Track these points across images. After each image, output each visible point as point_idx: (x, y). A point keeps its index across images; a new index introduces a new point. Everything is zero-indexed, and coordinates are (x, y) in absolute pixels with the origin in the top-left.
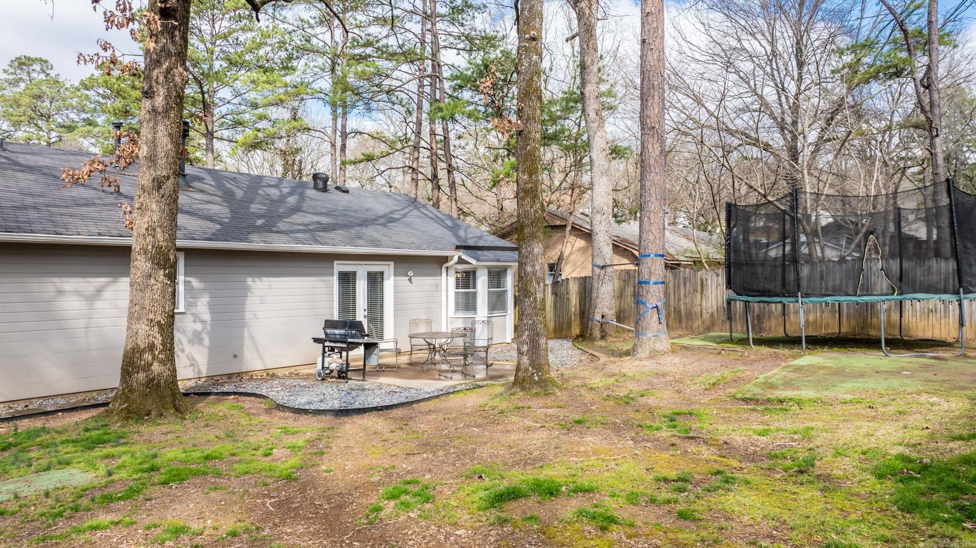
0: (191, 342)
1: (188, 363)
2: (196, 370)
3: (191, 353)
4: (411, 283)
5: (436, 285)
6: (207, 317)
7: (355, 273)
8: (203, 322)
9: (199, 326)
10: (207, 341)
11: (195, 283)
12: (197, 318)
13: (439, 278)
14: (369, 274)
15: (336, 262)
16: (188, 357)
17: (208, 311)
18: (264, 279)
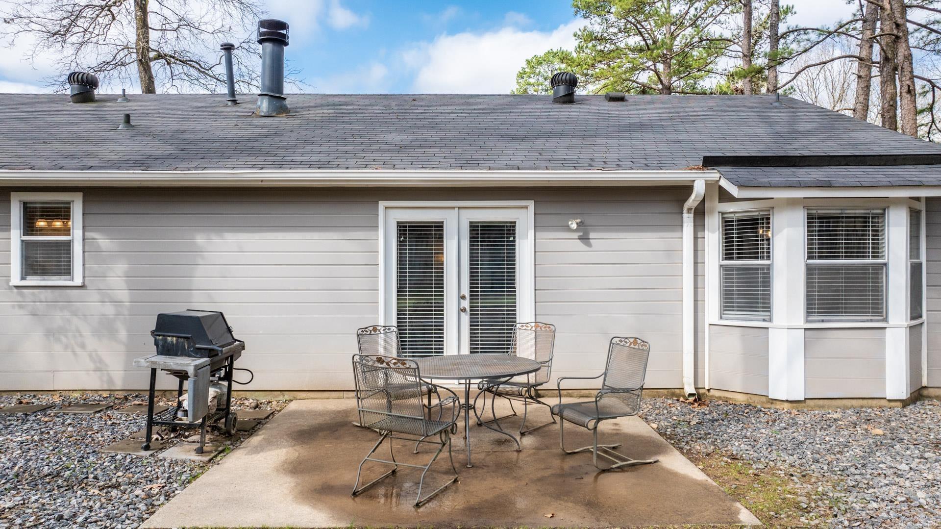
0: (96, 333)
1: (91, 366)
2: (105, 378)
3: (96, 351)
4: (589, 244)
5: (669, 251)
6: (123, 295)
7: (439, 226)
8: (115, 302)
9: (109, 310)
10: (123, 334)
11: (103, 242)
12: (107, 298)
13: (676, 234)
14: (475, 228)
15: (382, 204)
16: (90, 356)
17: (123, 285)
18: (228, 235)
